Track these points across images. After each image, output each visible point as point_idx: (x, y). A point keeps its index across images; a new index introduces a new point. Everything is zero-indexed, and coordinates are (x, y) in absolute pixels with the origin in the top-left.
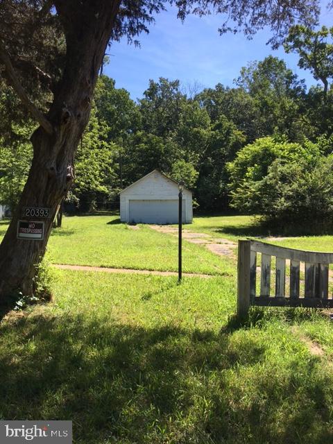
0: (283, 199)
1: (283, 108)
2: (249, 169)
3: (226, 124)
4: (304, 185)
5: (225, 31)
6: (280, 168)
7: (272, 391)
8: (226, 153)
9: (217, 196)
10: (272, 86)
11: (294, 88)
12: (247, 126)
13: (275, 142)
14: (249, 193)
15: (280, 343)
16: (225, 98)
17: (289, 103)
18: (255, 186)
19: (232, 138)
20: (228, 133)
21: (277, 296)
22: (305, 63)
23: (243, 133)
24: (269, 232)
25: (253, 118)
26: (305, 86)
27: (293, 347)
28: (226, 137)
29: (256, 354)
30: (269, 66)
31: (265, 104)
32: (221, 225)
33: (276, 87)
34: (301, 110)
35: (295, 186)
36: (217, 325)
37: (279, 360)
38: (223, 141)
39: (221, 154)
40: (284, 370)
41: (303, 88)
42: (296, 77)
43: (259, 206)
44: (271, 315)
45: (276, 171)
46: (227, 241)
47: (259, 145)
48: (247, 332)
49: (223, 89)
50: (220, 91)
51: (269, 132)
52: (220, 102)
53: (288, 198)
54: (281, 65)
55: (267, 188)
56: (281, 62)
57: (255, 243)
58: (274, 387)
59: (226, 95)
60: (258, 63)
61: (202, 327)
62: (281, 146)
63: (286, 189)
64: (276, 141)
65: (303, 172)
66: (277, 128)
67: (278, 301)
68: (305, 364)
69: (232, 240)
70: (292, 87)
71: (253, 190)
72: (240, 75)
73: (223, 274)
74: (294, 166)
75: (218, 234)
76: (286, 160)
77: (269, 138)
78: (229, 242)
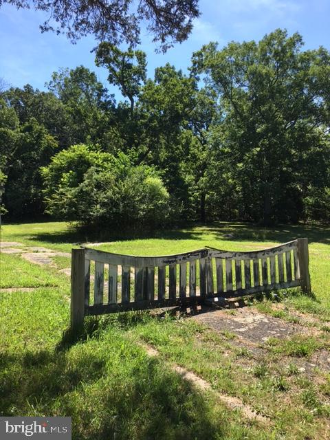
0: (98, 206)
1: (95, 118)
2: (64, 175)
3: (37, 127)
4: (119, 193)
5: (46, 29)
6: (95, 176)
7: (120, 405)
8: (36, 157)
9: (28, 201)
10: (83, 95)
11: (105, 101)
12: (58, 132)
13: (90, 151)
14: (65, 200)
15: (119, 352)
16: (34, 101)
17: (101, 114)
18: (71, 193)
19: (44, 142)
20: (40, 136)
21: (110, 302)
22: (114, 79)
23: (55, 139)
24: (87, 238)
25: (64, 124)
26: (115, 101)
27: (132, 352)
28: (37, 140)
29: (97, 367)
30: (81, 75)
31: (78, 112)
32: (34, 233)
33: (88, 97)
34: (112, 123)
35: (110, 193)
36: (51, 344)
37: (121, 369)
38: (34, 145)
39: (32, 158)
40: (128, 379)
41: (113, 102)
42: (106, 90)
43: (76, 213)
44: (106, 323)
45: (91, 179)
46: (44, 249)
47: (74, 152)
48: (84, 345)
49: (33, 91)
50: (29, 92)
51: (82, 140)
52: (29, 103)
53: (103, 205)
54: (92, 77)
55: (82, 195)
56: (93, 74)
57: (89, 251)
58: (122, 400)
59: (35, 97)
60: (69, 71)
61: (32, 348)
62: (96, 155)
63: (102, 197)
64: (90, 149)
65: (117, 180)
66: (89, 137)
67: (111, 308)
68: (145, 368)
69: (49, 248)
70: (103, 99)
71: (69, 196)
72: (52, 80)
73: (47, 285)
74: (108, 175)
75: (31, 242)
76: (101, 168)
77: (84, 146)
78: (47, 250)
